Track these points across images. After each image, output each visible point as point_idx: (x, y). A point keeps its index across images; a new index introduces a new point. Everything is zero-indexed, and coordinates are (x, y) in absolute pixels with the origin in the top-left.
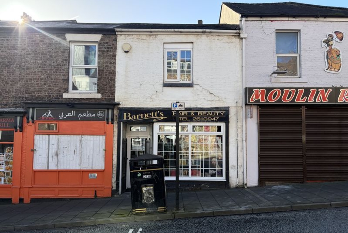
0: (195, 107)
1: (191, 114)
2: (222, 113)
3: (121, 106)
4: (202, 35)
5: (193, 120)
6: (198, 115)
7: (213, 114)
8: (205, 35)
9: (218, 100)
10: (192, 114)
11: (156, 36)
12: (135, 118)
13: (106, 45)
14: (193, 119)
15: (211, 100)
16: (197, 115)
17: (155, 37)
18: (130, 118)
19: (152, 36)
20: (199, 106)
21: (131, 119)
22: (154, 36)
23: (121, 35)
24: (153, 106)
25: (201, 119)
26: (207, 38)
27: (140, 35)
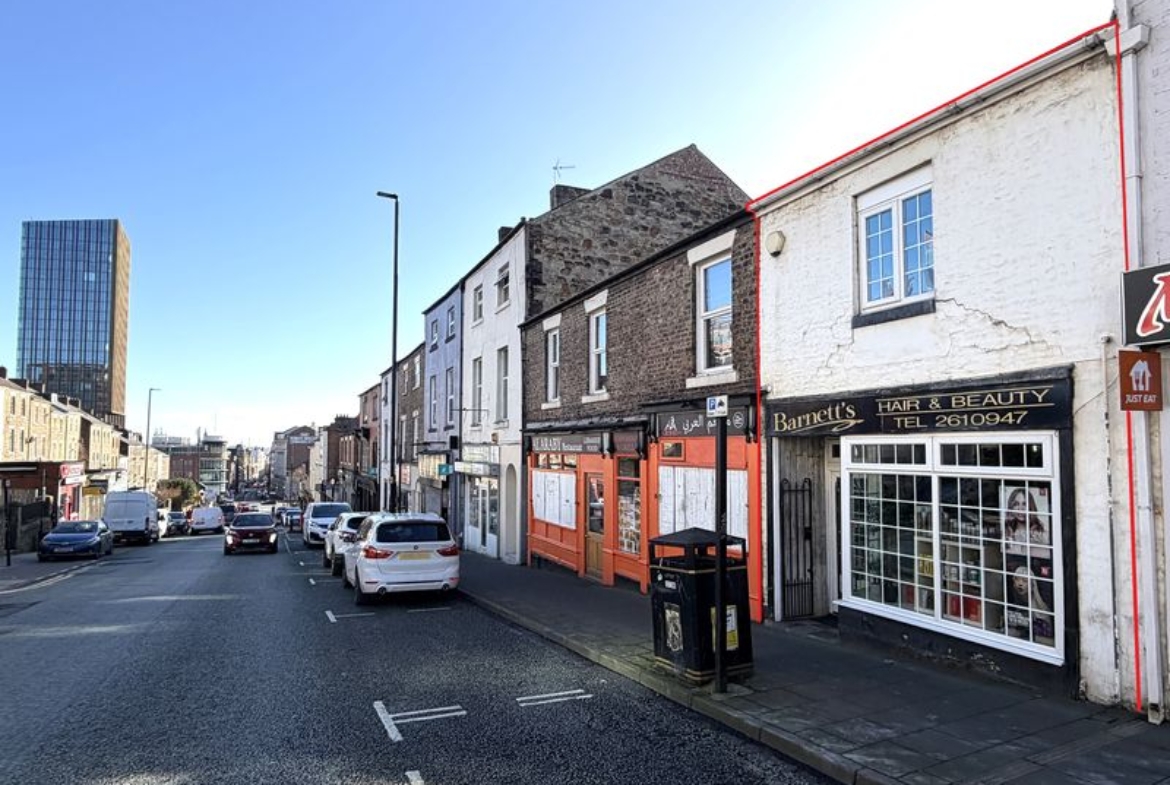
0: (944, 378)
1: (930, 406)
2: (1040, 391)
3: (770, 397)
4: (955, 122)
5: (937, 425)
6: (953, 405)
7: (1005, 398)
8: (967, 116)
9: (1027, 344)
10: (933, 406)
11: (835, 184)
12: (794, 427)
13: (742, 250)
14: (938, 421)
15: (998, 347)
16: (950, 407)
17: (833, 189)
18: (786, 427)
19: (824, 190)
20: (958, 375)
21: (787, 430)
22: (830, 187)
23: (766, 215)
24: (834, 388)
25: (962, 421)
26: (975, 125)
27: (800, 198)
